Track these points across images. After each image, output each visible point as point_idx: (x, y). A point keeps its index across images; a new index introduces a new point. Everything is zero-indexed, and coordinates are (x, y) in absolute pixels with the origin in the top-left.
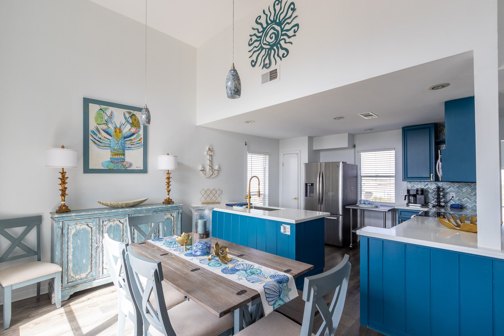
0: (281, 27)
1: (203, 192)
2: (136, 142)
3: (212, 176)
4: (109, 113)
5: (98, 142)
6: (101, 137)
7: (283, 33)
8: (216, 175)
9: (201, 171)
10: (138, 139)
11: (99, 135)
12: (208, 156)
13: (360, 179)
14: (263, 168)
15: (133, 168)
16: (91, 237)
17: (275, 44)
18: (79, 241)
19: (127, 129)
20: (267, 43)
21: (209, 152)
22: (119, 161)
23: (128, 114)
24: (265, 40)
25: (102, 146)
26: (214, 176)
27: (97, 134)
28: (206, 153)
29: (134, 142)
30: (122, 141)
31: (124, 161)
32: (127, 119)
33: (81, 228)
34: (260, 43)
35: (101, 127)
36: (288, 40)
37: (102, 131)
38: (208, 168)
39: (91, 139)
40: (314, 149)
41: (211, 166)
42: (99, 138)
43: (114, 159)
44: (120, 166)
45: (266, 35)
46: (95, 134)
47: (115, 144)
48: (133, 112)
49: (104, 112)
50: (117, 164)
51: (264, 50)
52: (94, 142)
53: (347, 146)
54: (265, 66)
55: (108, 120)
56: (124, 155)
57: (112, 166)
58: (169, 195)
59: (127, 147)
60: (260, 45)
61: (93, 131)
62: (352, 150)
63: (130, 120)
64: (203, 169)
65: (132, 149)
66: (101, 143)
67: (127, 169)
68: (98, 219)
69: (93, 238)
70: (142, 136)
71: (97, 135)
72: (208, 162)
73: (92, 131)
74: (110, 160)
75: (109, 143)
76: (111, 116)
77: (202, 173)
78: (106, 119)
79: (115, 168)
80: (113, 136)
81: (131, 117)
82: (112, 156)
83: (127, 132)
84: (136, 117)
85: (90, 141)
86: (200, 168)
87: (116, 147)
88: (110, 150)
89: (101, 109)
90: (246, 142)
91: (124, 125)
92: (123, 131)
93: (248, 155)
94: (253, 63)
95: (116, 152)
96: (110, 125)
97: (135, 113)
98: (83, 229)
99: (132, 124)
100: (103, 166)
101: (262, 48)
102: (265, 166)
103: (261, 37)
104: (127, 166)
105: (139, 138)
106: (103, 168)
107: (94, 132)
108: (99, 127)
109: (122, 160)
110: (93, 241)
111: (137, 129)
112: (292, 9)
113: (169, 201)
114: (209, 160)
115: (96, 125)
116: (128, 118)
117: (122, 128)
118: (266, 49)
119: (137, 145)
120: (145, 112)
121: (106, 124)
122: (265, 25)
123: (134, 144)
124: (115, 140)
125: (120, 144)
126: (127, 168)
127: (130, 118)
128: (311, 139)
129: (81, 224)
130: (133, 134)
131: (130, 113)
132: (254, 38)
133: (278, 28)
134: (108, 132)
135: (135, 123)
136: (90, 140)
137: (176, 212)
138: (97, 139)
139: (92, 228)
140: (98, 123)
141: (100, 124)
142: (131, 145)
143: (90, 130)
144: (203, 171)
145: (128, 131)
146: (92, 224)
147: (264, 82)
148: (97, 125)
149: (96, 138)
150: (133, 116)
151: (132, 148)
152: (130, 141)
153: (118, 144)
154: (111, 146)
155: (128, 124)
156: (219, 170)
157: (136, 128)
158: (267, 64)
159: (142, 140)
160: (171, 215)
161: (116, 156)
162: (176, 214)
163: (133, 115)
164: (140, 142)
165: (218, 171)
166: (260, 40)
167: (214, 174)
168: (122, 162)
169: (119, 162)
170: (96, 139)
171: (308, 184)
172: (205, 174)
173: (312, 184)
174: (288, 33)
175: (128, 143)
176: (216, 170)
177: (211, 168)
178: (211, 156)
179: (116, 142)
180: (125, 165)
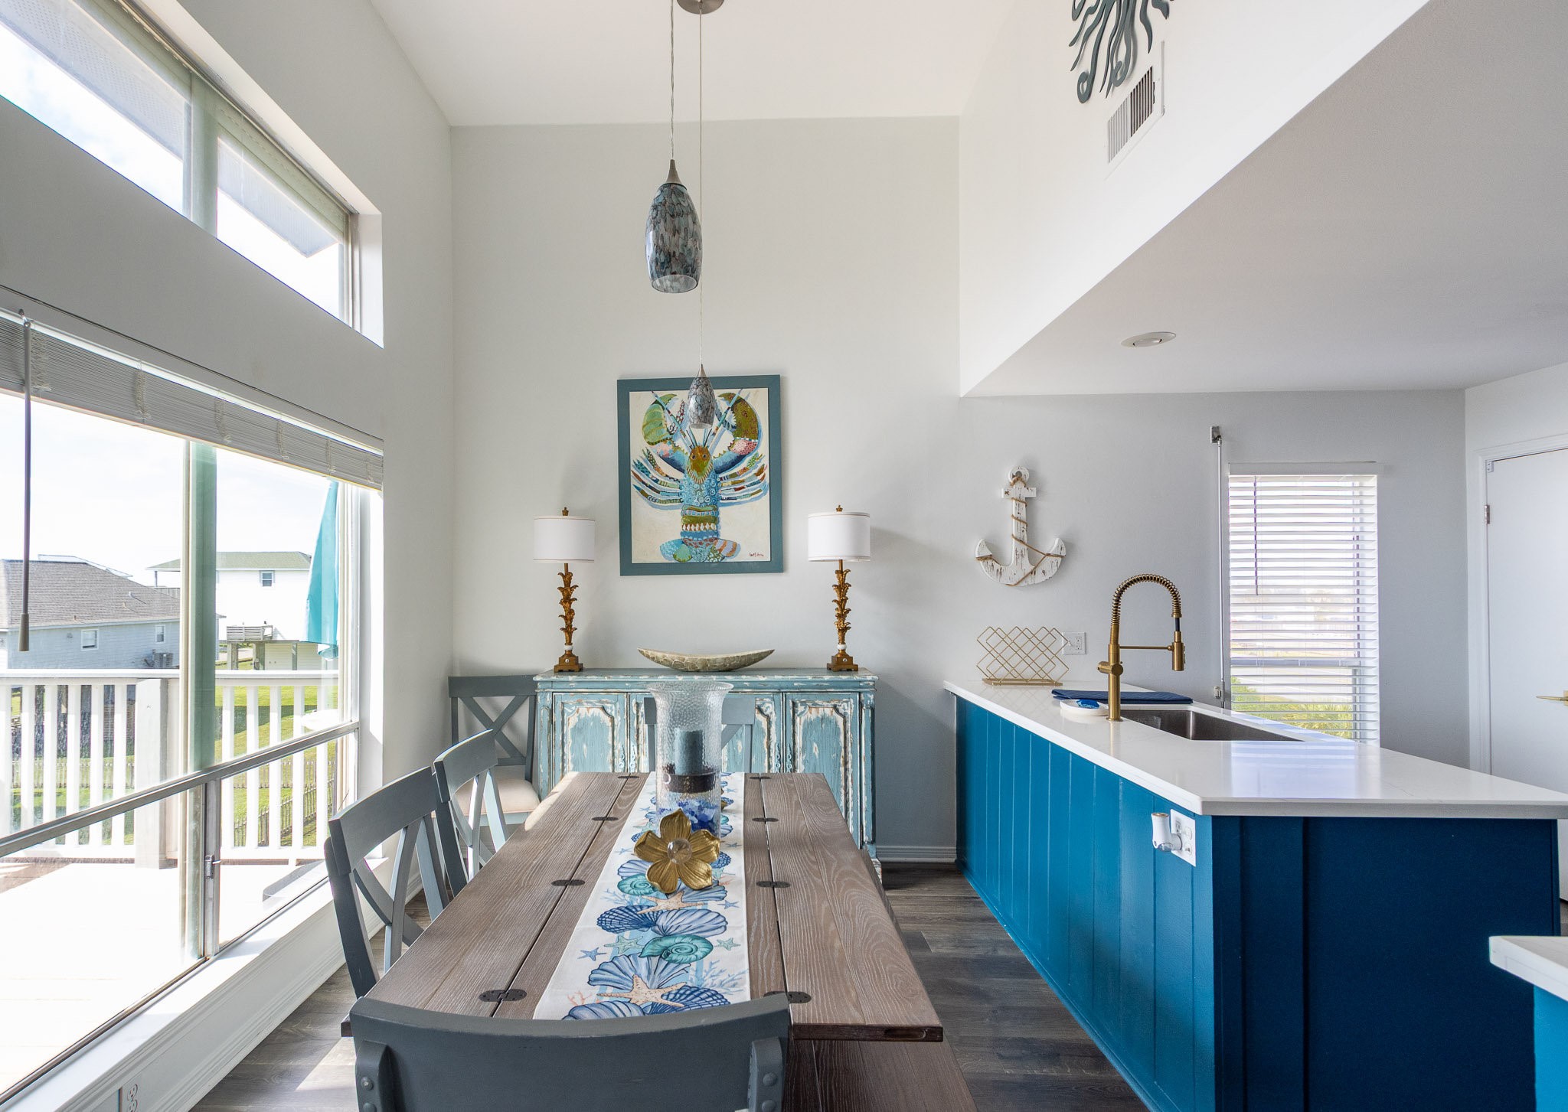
1: (991, 639)
2: (750, 479)
3: (1029, 579)
4: (675, 409)
5: (651, 493)
6: (658, 478)
8: (1049, 575)
9: (980, 562)
10: (755, 471)
11: (654, 474)
12: (1014, 501)
14: (1350, 537)
15: (742, 556)
16: (610, 742)
18: (585, 746)
19: (723, 444)
21: (1020, 490)
22: (705, 538)
23: (725, 400)
25: (660, 502)
26: (1039, 577)
27: (649, 469)
28: (1002, 491)
29: (743, 481)
30: (710, 481)
31: (716, 539)
32: (723, 417)
33: (590, 716)
35: (659, 451)
37: (660, 462)
38: (1011, 548)
39: (636, 487)
41: (1028, 542)
42: (654, 480)
43: (691, 534)
44: (705, 554)
46: (645, 470)
47: (693, 492)
48: (740, 392)
49: (664, 409)
50: (697, 547)
52: (643, 493)
55: (675, 428)
56: (715, 520)
57: (684, 554)
58: (843, 643)
59: (725, 497)
61: (639, 462)
63: (729, 419)
64: (987, 553)
65: (740, 503)
66: (658, 492)
67: (723, 561)
68: (625, 695)
69: (615, 744)
70: (765, 461)
71: (647, 473)
72: (1012, 527)
73: (636, 465)
74: (680, 537)
75: (679, 491)
76: (682, 414)
77: (983, 567)
78: (668, 426)
79: (692, 561)
80: (686, 471)
81: (733, 408)
82: (686, 526)
83: (722, 453)
84: (747, 404)
85: (634, 491)
86: (976, 549)
87: (696, 501)
88: (680, 510)
89: (656, 402)
90: (1216, 429)
91: (714, 434)
92: (713, 452)
93: (1231, 484)
94: (1085, 87)
95: (696, 514)
96: (679, 442)
97: (743, 393)
98: (595, 718)
99: (739, 430)
100: (664, 555)
102: (1357, 529)
104: (724, 553)
105: (758, 468)
106: (661, 560)
107: (642, 465)
108: (655, 451)
109: (711, 537)
110: (616, 751)
111: (750, 440)
113: (843, 664)
114: (1017, 519)
115: (645, 445)
116: (726, 413)
117: (710, 444)
119: (752, 487)
120: (694, 390)
121: (670, 439)
123: (743, 488)
124: (692, 482)
125: (705, 492)
126: (723, 558)
127: (730, 411)
129: (590, 705)
130: (740, 458)
131: (729, 397)
134: (673, 460)
135: (746, 425)
136: (632, 486)
137: (852, 700)
138: (649, 483)
139: (612, 719)
140: (651, 441)
141: (656, 443)
142: (736, 490)
143: (632, 463)
144: (990, 562)
145: (726, 449)
146: (614, 708)
147: (1113, 150)
148: (649, 446)
149: (646, 482)
150: (739, 404)
151: (738, 500)
152: (733, 480)
153: (701, 490)
154: (683, 498)
155: (726, 431)
156: (1066, 556)
157: (748, 439)
159: (767, 472)
160: (835, 707)
161: (695, 526)
162: (853, 706)
163: (740, 400)
165: (1060, 559)
167: (1039, 571)
168: (711, 540)
169: (703, 542)
170: (646, 485)
172: (1000, 572)
175: (727, 484)
176: (1049, 555)
177: (1026, 547)
178: (1028, 502)
179: (696, 486)
180: (720, 550)
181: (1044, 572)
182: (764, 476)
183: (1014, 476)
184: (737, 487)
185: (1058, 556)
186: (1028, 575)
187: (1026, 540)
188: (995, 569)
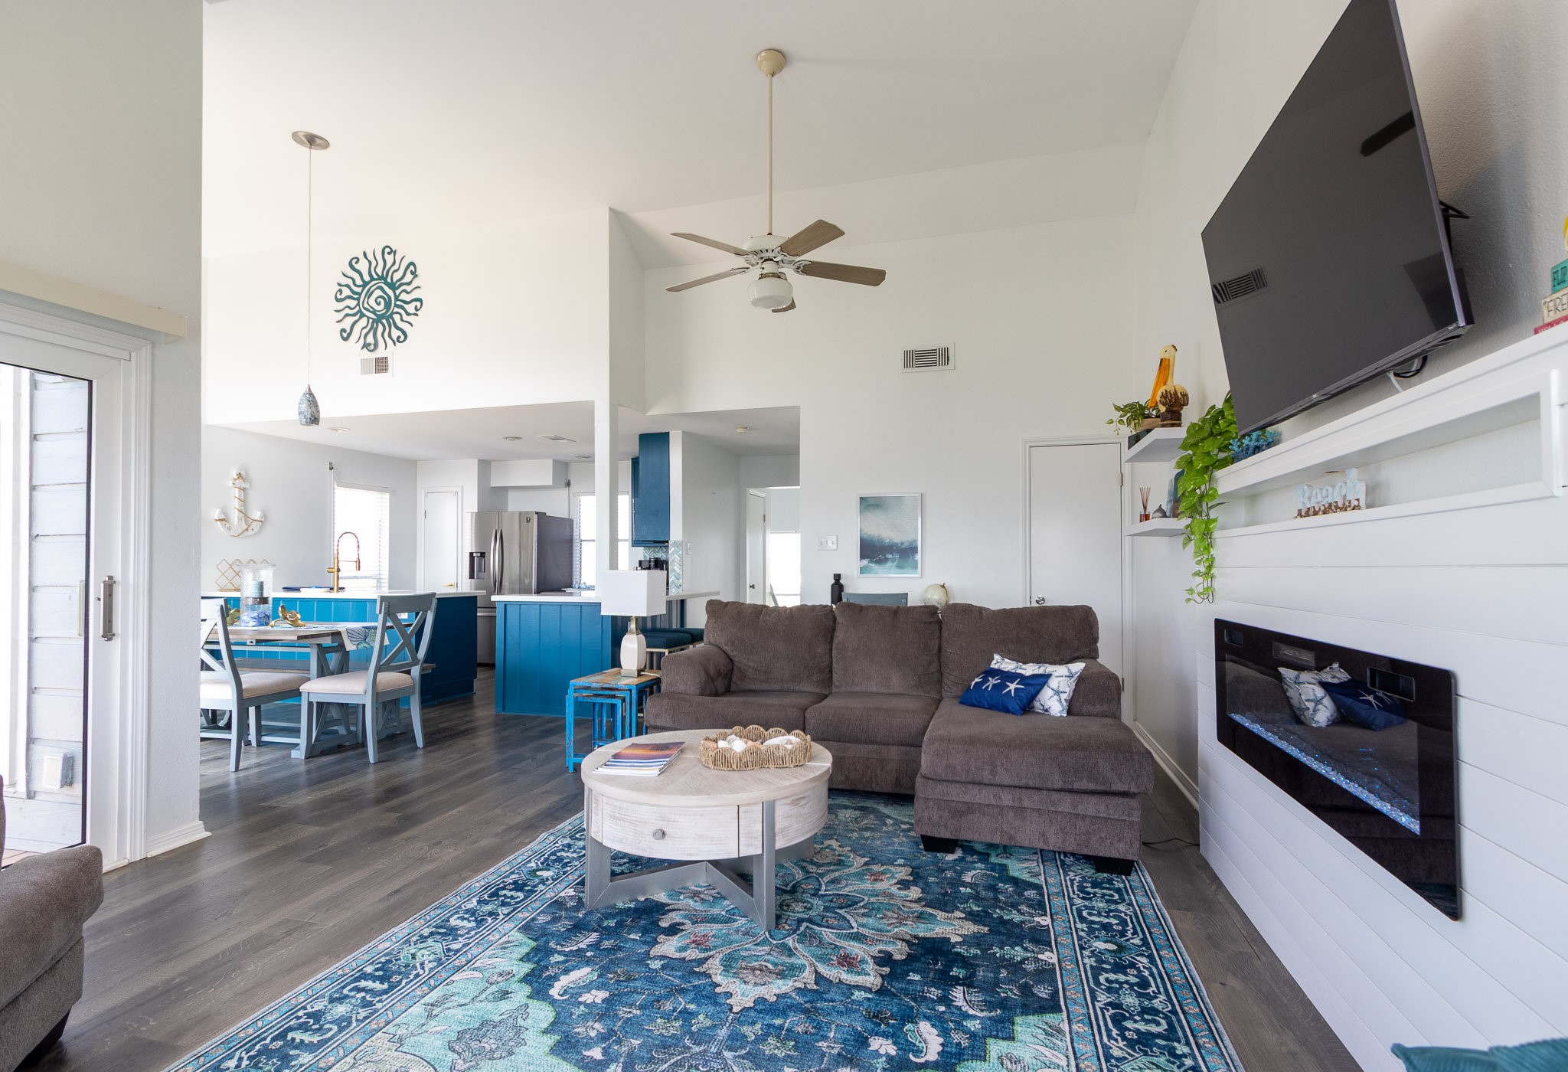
0: (395, 293)
1: (224, 567)
3: (245, 533)
7: (398, 303)
8: (255, 532)
9: (218, 522)
12: (237, 489)
13: (579, 544)
17: (382, 316)
20: (371, 310)
21: (240, 482)
24: (368, 303)
26: (250, 532)
28: (231, 482)
34: (358, 304)
36: (405, 317)
38: (235, 516)
40: (493, 484)
41: (244, 513)
45: (369, 294)
51: (365, 319)
53: (551, 483)
54: (366, 346)
60: (358, 308)
62: (565, 491)
64: (223, 517)
72: (236, 503)
77: (220, 527)
86: (216, 514)
90: (330, 464)
93: (336, 491)
94: (345, 335)
101: (363, 315)
103: (360, 294)
112: (412, 273)
114: (239, 499)
118: (368, 318)
122: (367, 278)
128: (485, 466)
132: (346, 292)
133: (390, 292)
144: (224, 522)
147: (364, 371)
156: (262, 522)
158: (370, 344)
165: (260, 524)
166: (358, 299)
167: (250, 530)
171: (474, 555)
172: (229, 529)
173: (483, 555)
174: (406, 306)
176: (254, 521)
177: (243, 516)
178: (244, 490)
181: (252, 530)
183: (237, 475)
185: (259, 522)
186: (245, 530)
187: (243, 511)
188: (227, 527)
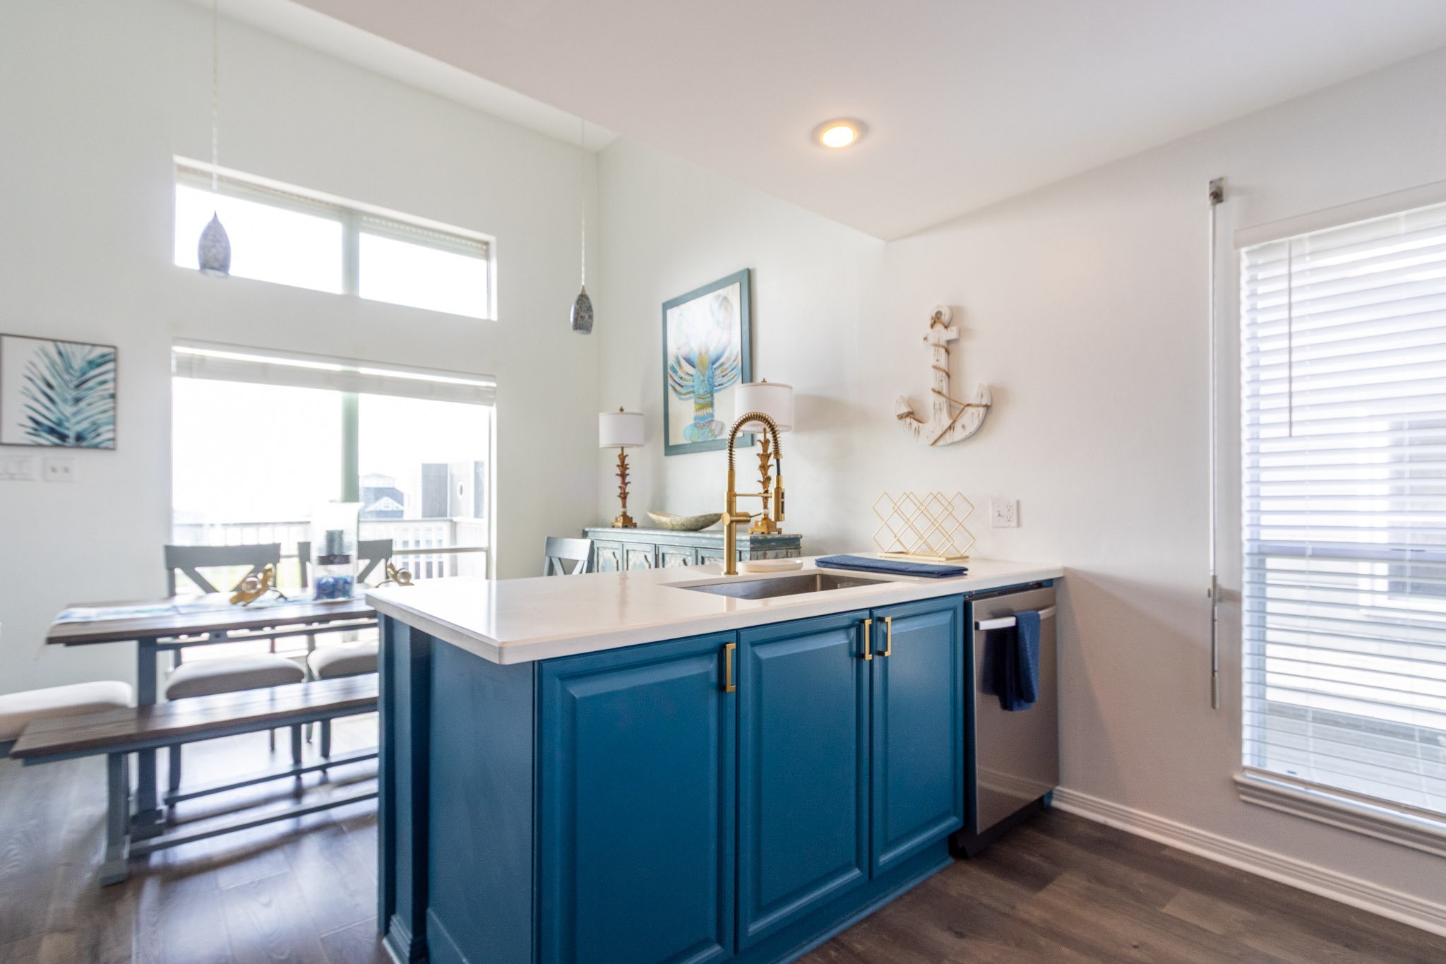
1: (886, 506)
2: (731, 365)
3: (947, 436)
5: (678, 388)
6: (682, 376)
9: (901, 422)
10: (734, 358)
12: (932, 348)
15: (726, 434)
21: (939, 334)
22: (707, 421)
23: (716, 301)
25: (685, 394)
26: (959, 434)
27: (677, 369)
29: (727, 369)
30: (709, 372)
31: (712, 421)
35: (683, 354)
37: (684, 363)
38: (929, 404)
39: (671, 385)
42: (680, 379)
43: (699, 418)
44: (706, 435)
46: (675, 370)
47: (700, 383)
48: (724, 291)
49: (684, 319)
50: (702, 429)
52: (675, 389)
55: (690, 334)
56: (711, 405)
57: (696, 436)
59: (716, 384)
61: (672, 365)
63: (718, 316)
64: (905, 410)
65: (725, 388)
66: (683, 387)
70: (739, 348)
71: (677, 373)
72: (932, 379)
73: (672, 368)
74: (694, 422)
75: (693, 384)
76: (693, 321)
77: (901, 426)
78: (687, 333)
79: (700, 441)
80: (696, 367)
81: (720, 307)
82: (697, 412)
83: (715, 347)
84: (729, 301)
85: (670, 389)
86: (894, 406)
87: (702, 390)
88: (694, 400)
90: (1216, 183)
95: (702, 401)
96: (693, 344)
97: (726, 292)
100: (686, 439)
104: (716, 433)
105: (734, 355)
106: (685, 441)
107: (674, 367)
109: (710, 419)
114: (936, 368)
119: (731, 373)
121: (688, 343)
123: (726, 374)
124: (700, 375)
125: (706, 382)
126: (716, 436)
127: (718, 311)
130: (724, 349)
131: (717, 298)
134: (690, 360)
135: (728, 319)
136: (669, 385)
141: (681, 348)
142: (723, 376)
143: (669, 367)
144: (908, 420)
145: (717, 344)
148: (677, 352)
149: (676, 380)
150: (724, 303)
151: (725, 385)
152: (721, 369)
153: (704, 381)
154: (695, 389)
155: (717, 328)
156: (990, 405)
159: (740, 357)
161: (702, 411)
163: (724, 298)
164: (736, 363)
165: (983, 409)
167: (958, 426)
168: (710, 422)
169: (706, 424)
170: (677, 382)
172: (917, 431)
175: (718, 373)
176: (968, 405)
177: (944, 399)
178: (951, 345)
179: (702, 378)
180: (714, 430)
181: (963, 427)
182: (738, 363)
183: (932, 318)
184: (724, 374)
185: (978, 406)
186: (945, 433)
187: (945, 391)
188: (913, 428)
